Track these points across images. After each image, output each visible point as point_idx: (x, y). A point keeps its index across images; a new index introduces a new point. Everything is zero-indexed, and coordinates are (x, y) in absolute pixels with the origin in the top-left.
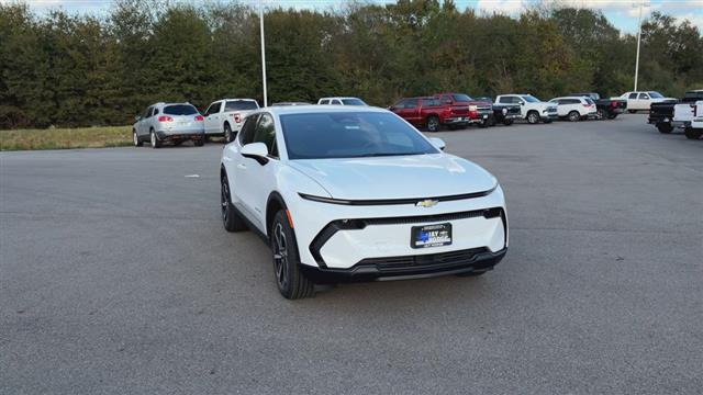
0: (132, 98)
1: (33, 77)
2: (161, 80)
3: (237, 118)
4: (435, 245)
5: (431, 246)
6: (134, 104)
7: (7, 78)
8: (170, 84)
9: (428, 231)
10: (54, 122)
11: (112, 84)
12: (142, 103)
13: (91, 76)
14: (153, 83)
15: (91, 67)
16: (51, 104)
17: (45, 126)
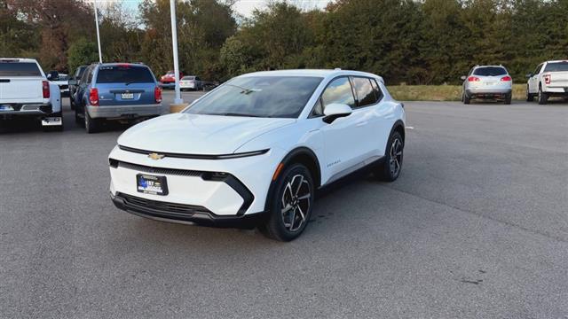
0: (514, 61)
1: (438, 46)
2: (547, 43)
3: (547, 79)
4: (152, 193)
5: (148, 192)
6: (515, 65)
7: (420, 47)
8: (555, 47)
9: (146, 180)
10: (446, 80)
11: (496, 49)
12: (522, 65)
13: (481, 43)
14: (536, 47)
15: (482, 36)
16: (446, 65)
17: (441, 83)
